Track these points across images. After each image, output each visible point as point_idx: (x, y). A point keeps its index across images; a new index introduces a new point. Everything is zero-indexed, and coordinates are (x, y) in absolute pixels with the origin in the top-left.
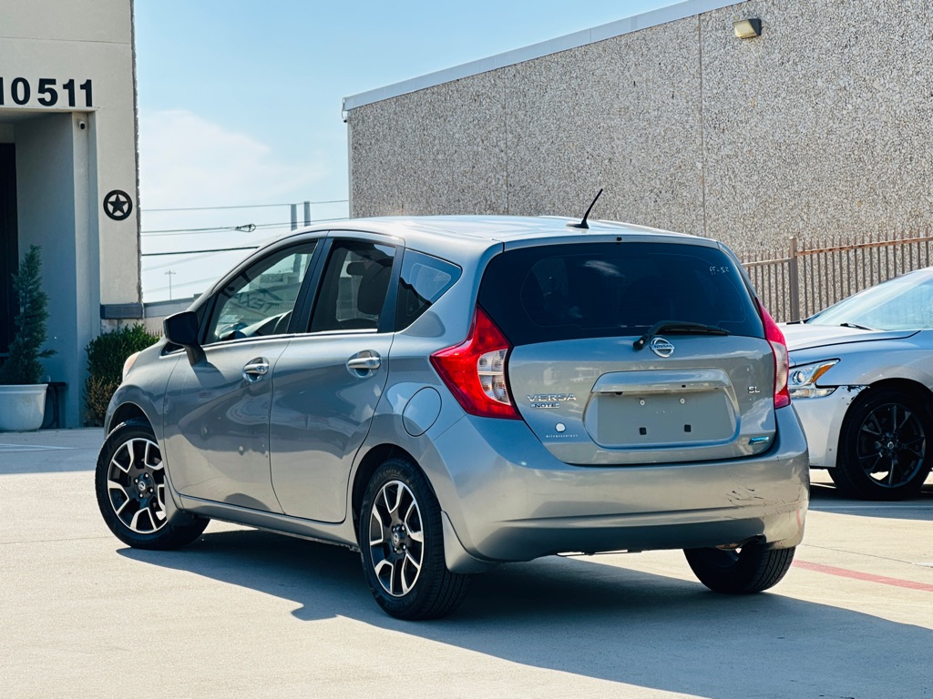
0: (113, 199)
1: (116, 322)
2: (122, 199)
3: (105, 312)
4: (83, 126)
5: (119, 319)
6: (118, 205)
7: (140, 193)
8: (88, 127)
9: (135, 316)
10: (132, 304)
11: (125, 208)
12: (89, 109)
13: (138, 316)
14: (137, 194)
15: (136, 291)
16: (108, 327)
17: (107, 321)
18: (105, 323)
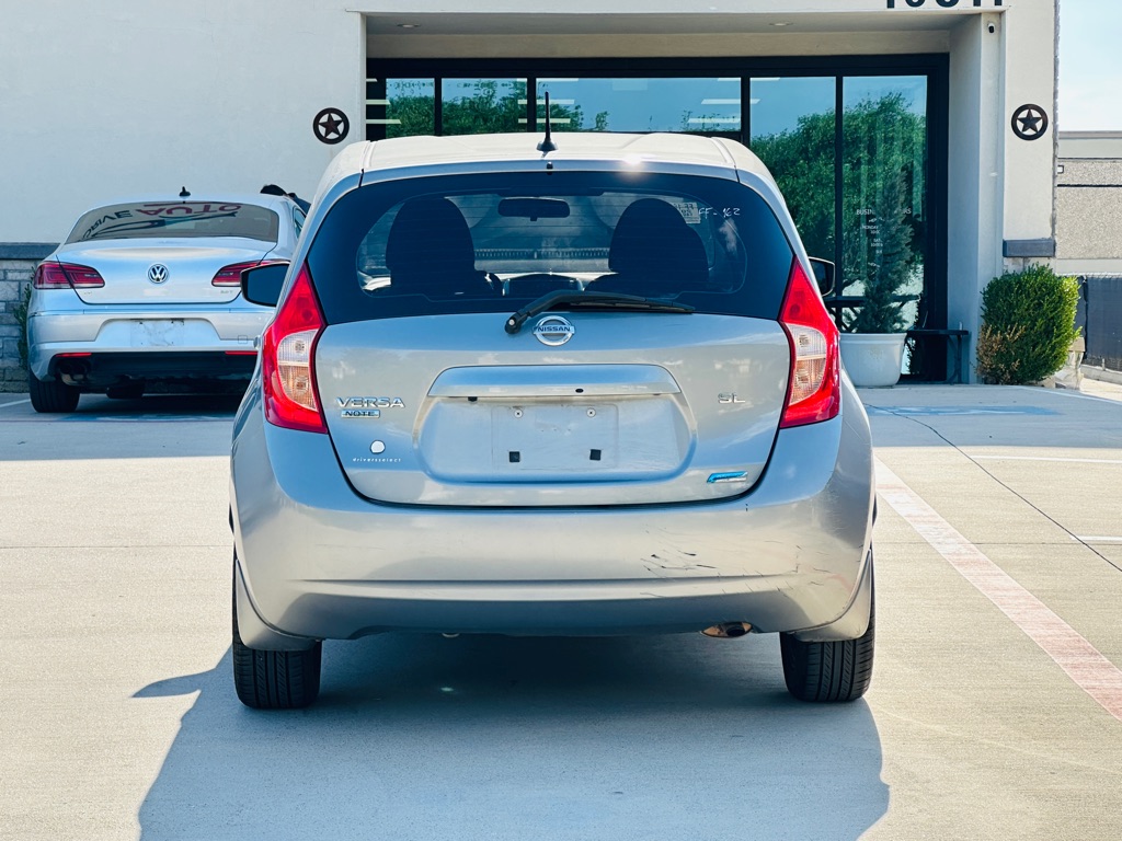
0: (1024, 114)
1: (1021, 260)
2: (1035, 114)
3: (1008, 249)
4: (991, 30)
5: (1025, 258)
6: (1029, 122)
7: (1059, 107)
8: (1000, 30)
9: (1044, 254)
10: (1043, 239)
11: (1039, 125)
12: (998, 8)
13: (1048, 254)
14: (1055, 108)
15: (1049, 225)
16: (1012, 266)
17: (1011, 259)
18: (1008, 262)
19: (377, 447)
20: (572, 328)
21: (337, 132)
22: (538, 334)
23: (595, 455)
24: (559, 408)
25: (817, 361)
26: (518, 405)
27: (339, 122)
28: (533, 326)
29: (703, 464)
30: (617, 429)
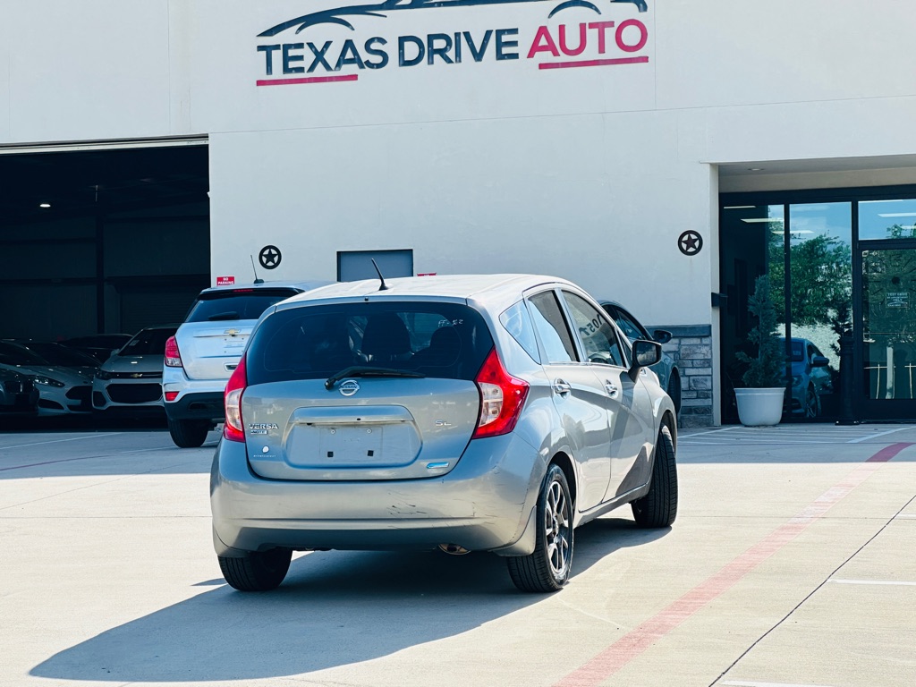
19: (266, 449)
20: (358, 388)
21: (694, 247)
22: (341, 389)
23: (370, 453)
24: (353, 429)
25: (497, 403)
26: (333, 427)
27: (695, 240)
28: (339, 386)
29: (425, 458)
30: (382, 439)
